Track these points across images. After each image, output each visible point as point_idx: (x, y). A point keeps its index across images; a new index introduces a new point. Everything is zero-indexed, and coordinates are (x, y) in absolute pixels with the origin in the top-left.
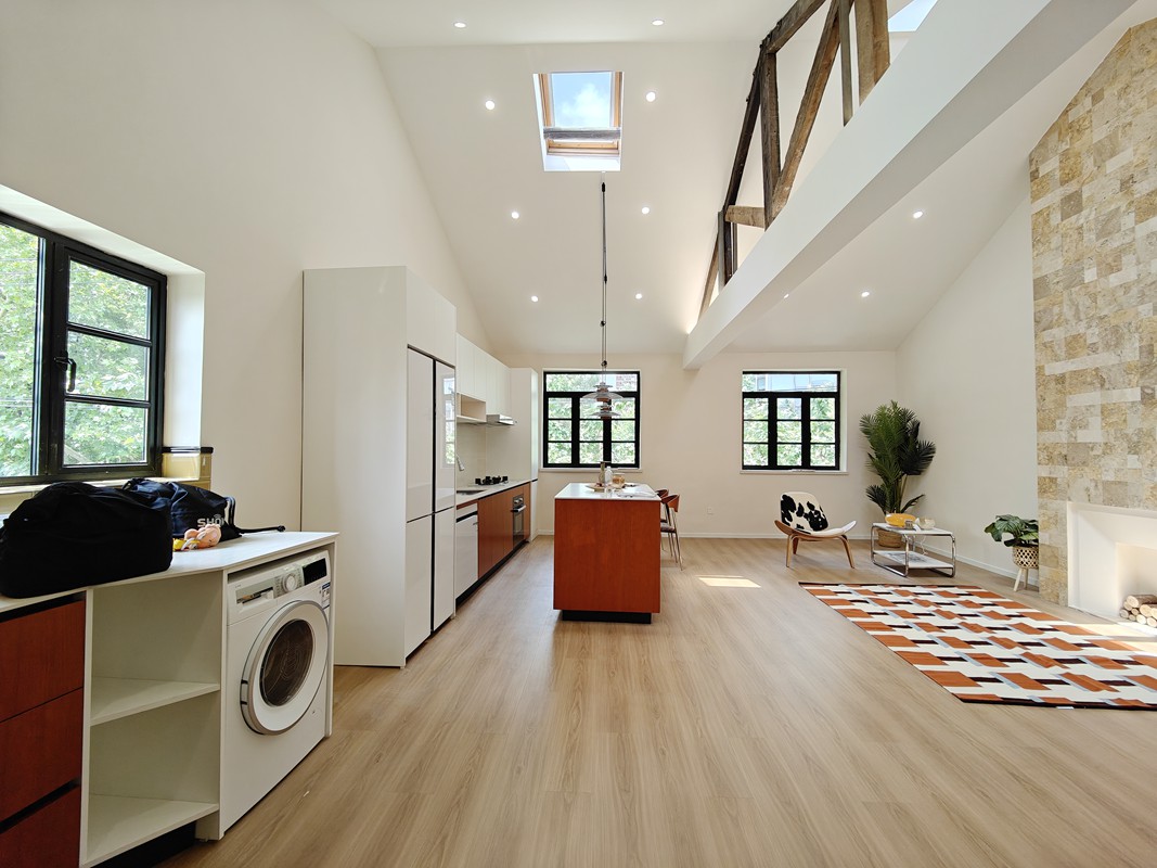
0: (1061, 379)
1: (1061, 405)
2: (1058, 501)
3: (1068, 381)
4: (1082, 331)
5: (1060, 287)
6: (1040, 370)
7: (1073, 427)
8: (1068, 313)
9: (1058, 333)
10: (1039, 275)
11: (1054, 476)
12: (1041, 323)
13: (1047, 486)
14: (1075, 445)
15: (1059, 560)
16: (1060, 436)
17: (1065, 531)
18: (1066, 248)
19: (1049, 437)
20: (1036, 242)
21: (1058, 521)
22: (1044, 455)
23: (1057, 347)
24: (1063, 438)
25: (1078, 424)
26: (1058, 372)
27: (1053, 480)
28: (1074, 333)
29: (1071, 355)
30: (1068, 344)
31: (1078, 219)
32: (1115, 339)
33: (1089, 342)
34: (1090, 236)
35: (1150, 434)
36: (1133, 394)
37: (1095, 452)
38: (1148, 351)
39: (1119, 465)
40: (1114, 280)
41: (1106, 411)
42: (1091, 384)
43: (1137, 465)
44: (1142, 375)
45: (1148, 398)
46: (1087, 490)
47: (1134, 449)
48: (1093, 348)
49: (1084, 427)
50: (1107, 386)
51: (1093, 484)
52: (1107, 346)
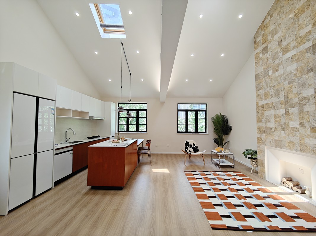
0: (263, 106)
1: (263, 114)
2: (262, 145)
3: (265, 106)
4: (268, 91)
5: (262, 77)
6: (257, 103)
7: (266, 122)
8: (265, 85)
9: (262, 92)
10: (257, 73)
11: (261, 137)
12: (258, 89)
13: (259, 140)
14: (267, 127)
15: (263, 165)
16: (263, 125)
17: (265, 155)
18: (264, 64)
19: (260, 125)
20: (256, 63)
21: (263, 152)
22: (258, 130)
23: (262, 96)
24: (264, 125)
25: (268, 121)
26: (262, 104)
27: (261, 139)
28: (266, 91)
29: (265, 99)
30: (265, 95)
31: (267, 55)
32: (277, 93)
33: (270, 94)
34: (270, 60)
35: (288, 124)
36: (283, 111)
37: (272, 130)
38: (287, 97)
39: (279, 134)
40: (277, 74)
41: (275, 117)
42: (271, 108)
43: (284, 135)
44: (285, 105)
45: (287, 113)
46: (270, 142)
47: (283, 129)
48: (271, 96)
49: (269, 122)
50: (275, 108)
51: (272, 140)
52: (275, 95)
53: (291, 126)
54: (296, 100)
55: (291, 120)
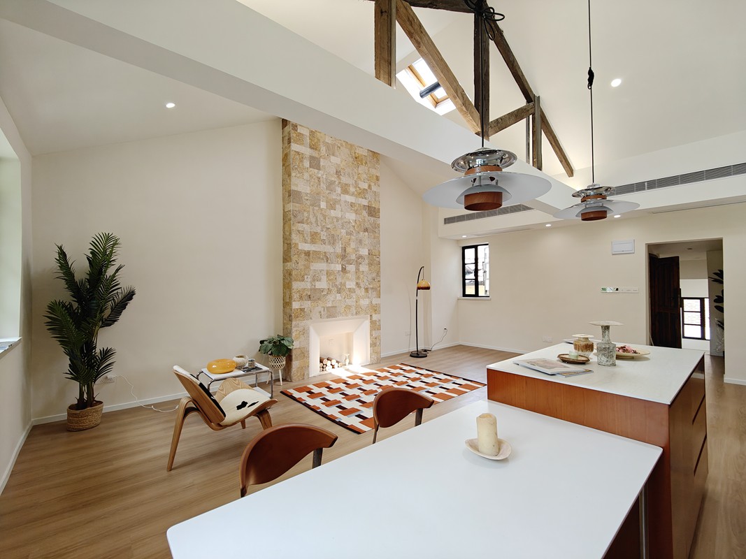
0: (308, 254)
1: (307, 267)
2: (306, 321)
3: (311, 255)
4: (319, 231)
5: (308, 203)
7: (314, 280)
8: (313, 220)
9: (306, 228)
10: (296, 188)
11: (303, 307)
12: (297, 218)
13: (299, 314)
14: (315, 290)
15: (305, 355)
16: (306, 285)
18: (312, 184)
19: (300, 285)
21: (305, 332)
22: (296, 296)
23: (306, 235)
24: (308, 286)
25: (316, 279)
26: (306, 249)
27: (301, 310)
28: (314, 231)
29: (313, 242)
30: (312, 235)
31: (318, 173)
32: (333, 240)
33: (322, 238)
34: (323, 186)
35: (345, 285)
36: (339, 267)
37: (324, 293)
38: (344, 250)
39: (334, 299)
40: (333, 213)
41: (328, 273)
42: (323, 259)
43: (340, 298)
44: (342, 259)
45: (344, 269)
46: (320, 312)
47: (339, 292)
48: (323, 242)
49: (320, 280)
50: (329, 261)
51: (323, 309)
52: (330, 243)
53: (348, 287)
54: (353, 257)
55: (348, 279)
